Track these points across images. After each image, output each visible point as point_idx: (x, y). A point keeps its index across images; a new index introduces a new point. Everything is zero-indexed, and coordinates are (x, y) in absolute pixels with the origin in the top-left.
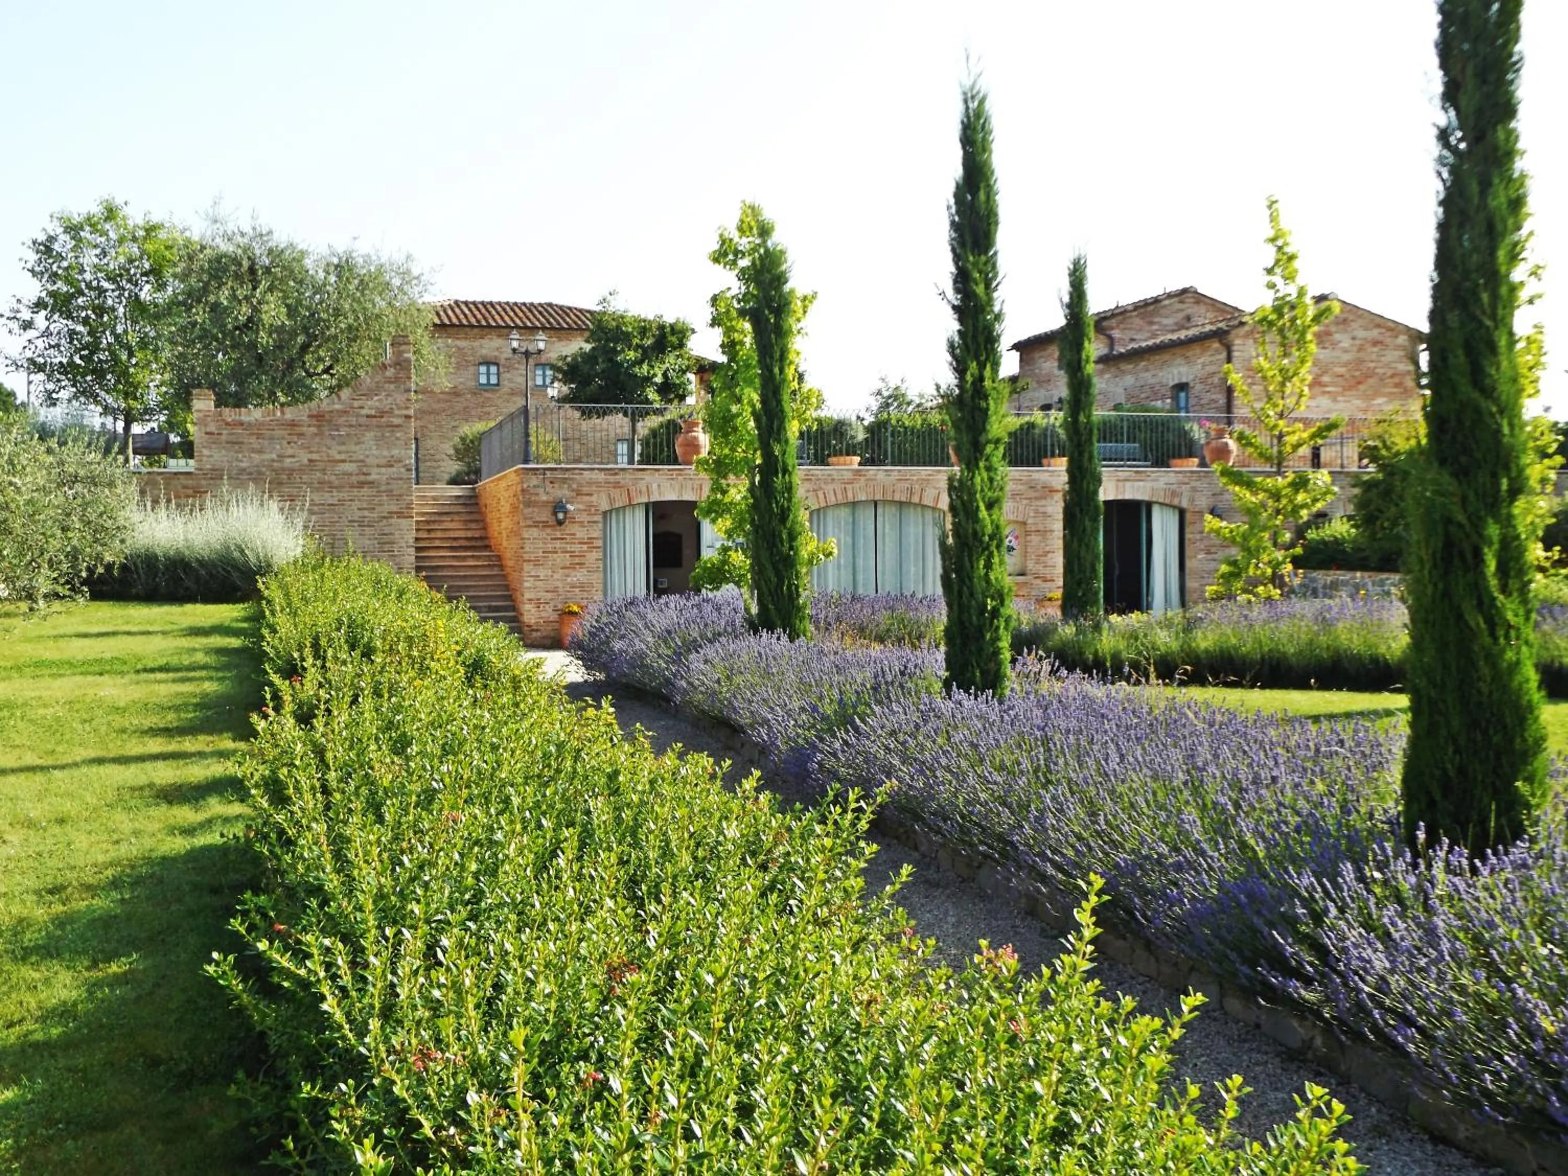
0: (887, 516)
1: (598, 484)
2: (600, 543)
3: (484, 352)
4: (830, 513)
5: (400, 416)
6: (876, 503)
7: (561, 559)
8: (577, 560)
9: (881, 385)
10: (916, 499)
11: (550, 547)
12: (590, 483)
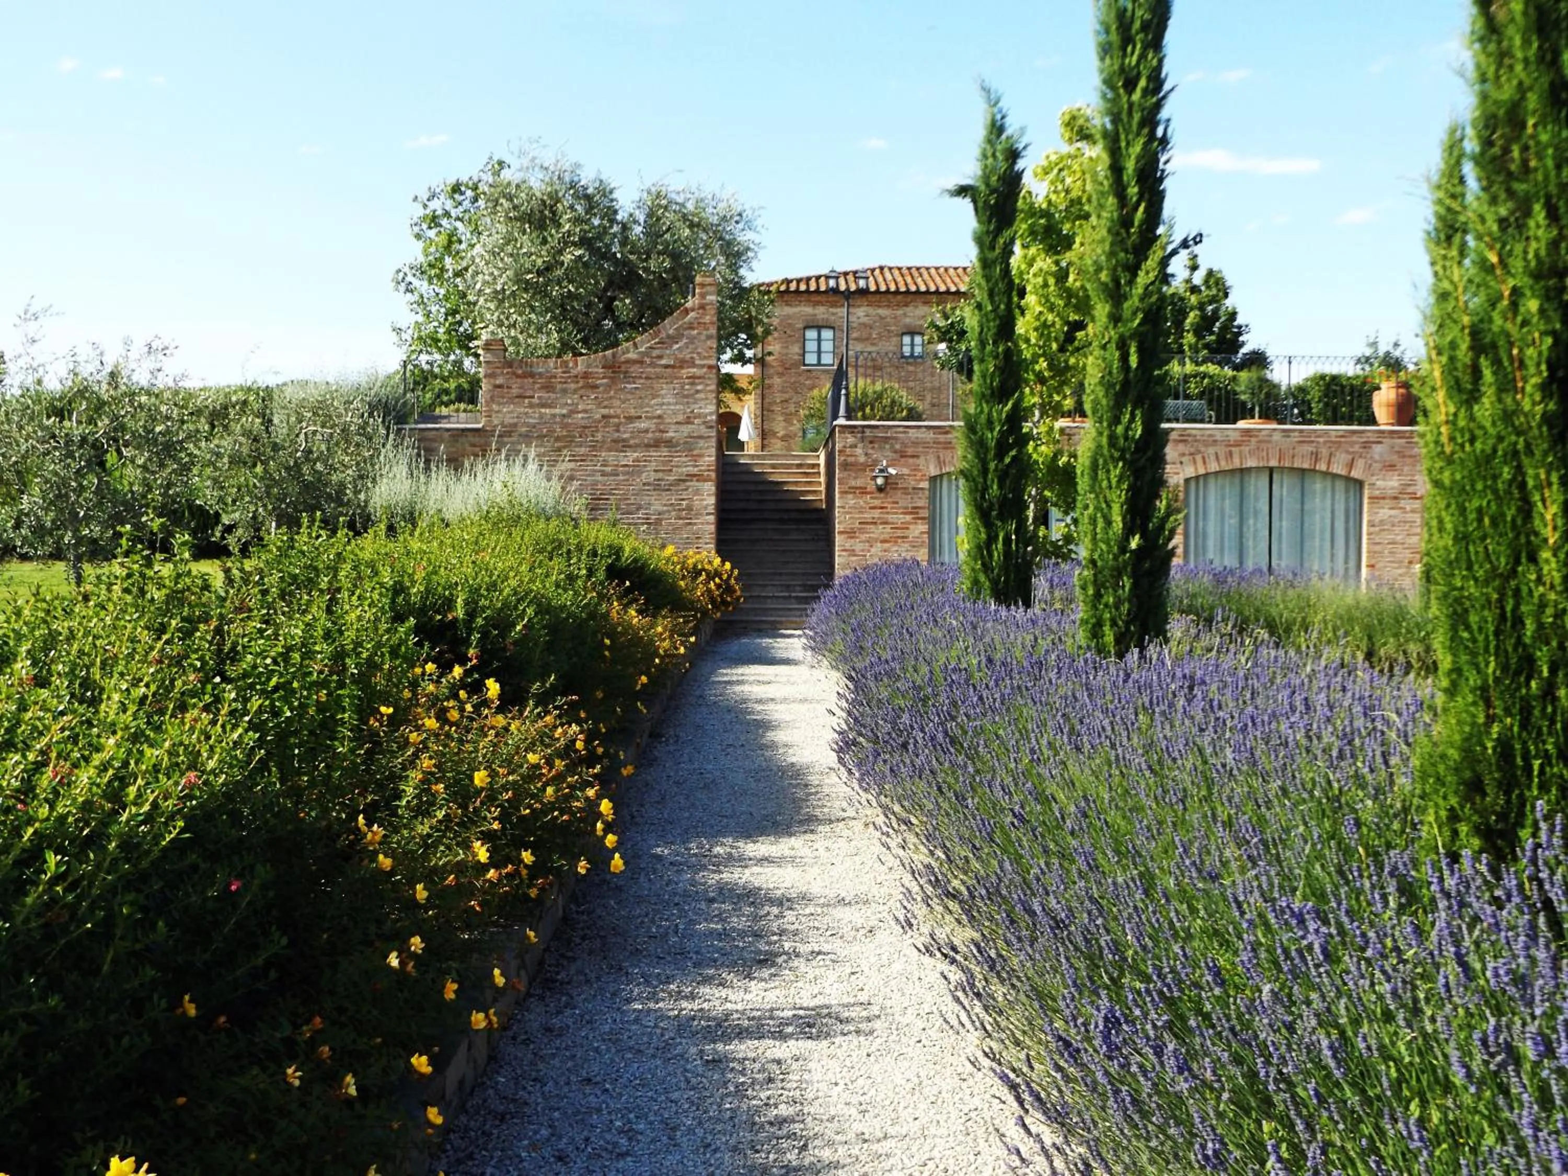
0: (1285, 489)
1: (925, 444)
2: (925, 513)
3: (908, 320)
4: (1212, 481)
5: (703, 366)
6: (1271, 470)
7: (879, 531)
8: (899, 533)
9: (1368, 352)
10: (1322, 467)
11: (868, 516)
12: (916, 443)
